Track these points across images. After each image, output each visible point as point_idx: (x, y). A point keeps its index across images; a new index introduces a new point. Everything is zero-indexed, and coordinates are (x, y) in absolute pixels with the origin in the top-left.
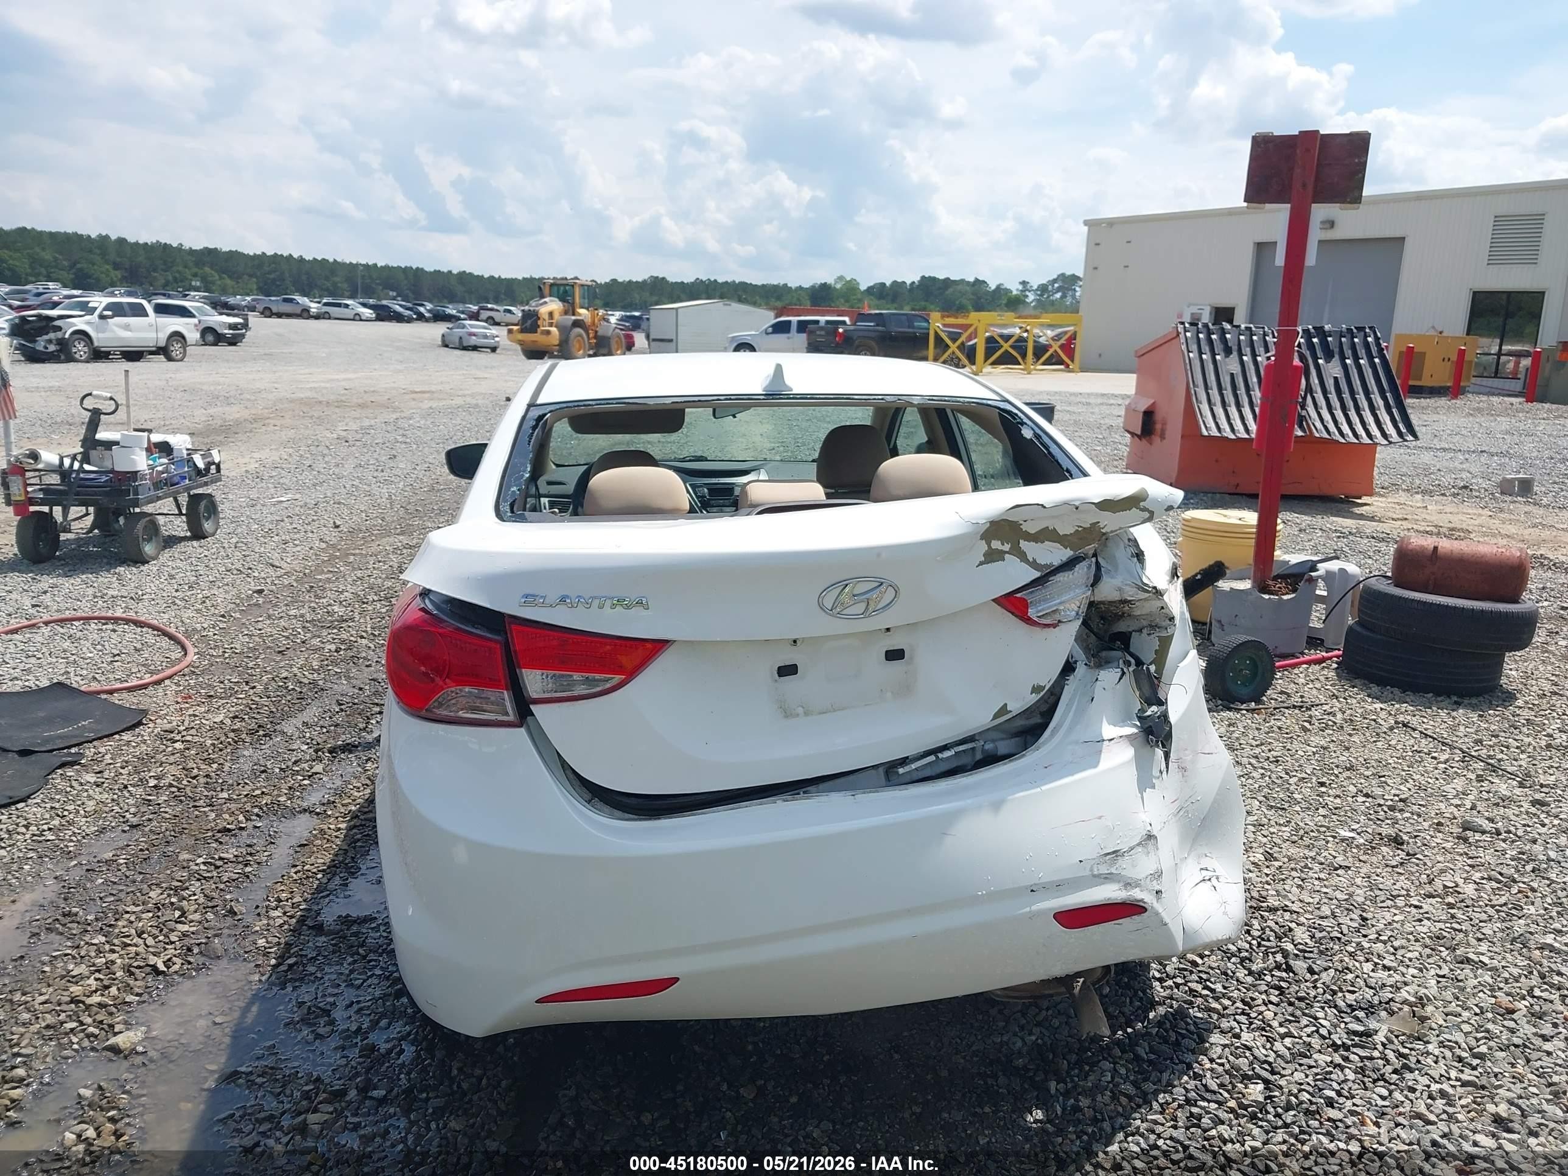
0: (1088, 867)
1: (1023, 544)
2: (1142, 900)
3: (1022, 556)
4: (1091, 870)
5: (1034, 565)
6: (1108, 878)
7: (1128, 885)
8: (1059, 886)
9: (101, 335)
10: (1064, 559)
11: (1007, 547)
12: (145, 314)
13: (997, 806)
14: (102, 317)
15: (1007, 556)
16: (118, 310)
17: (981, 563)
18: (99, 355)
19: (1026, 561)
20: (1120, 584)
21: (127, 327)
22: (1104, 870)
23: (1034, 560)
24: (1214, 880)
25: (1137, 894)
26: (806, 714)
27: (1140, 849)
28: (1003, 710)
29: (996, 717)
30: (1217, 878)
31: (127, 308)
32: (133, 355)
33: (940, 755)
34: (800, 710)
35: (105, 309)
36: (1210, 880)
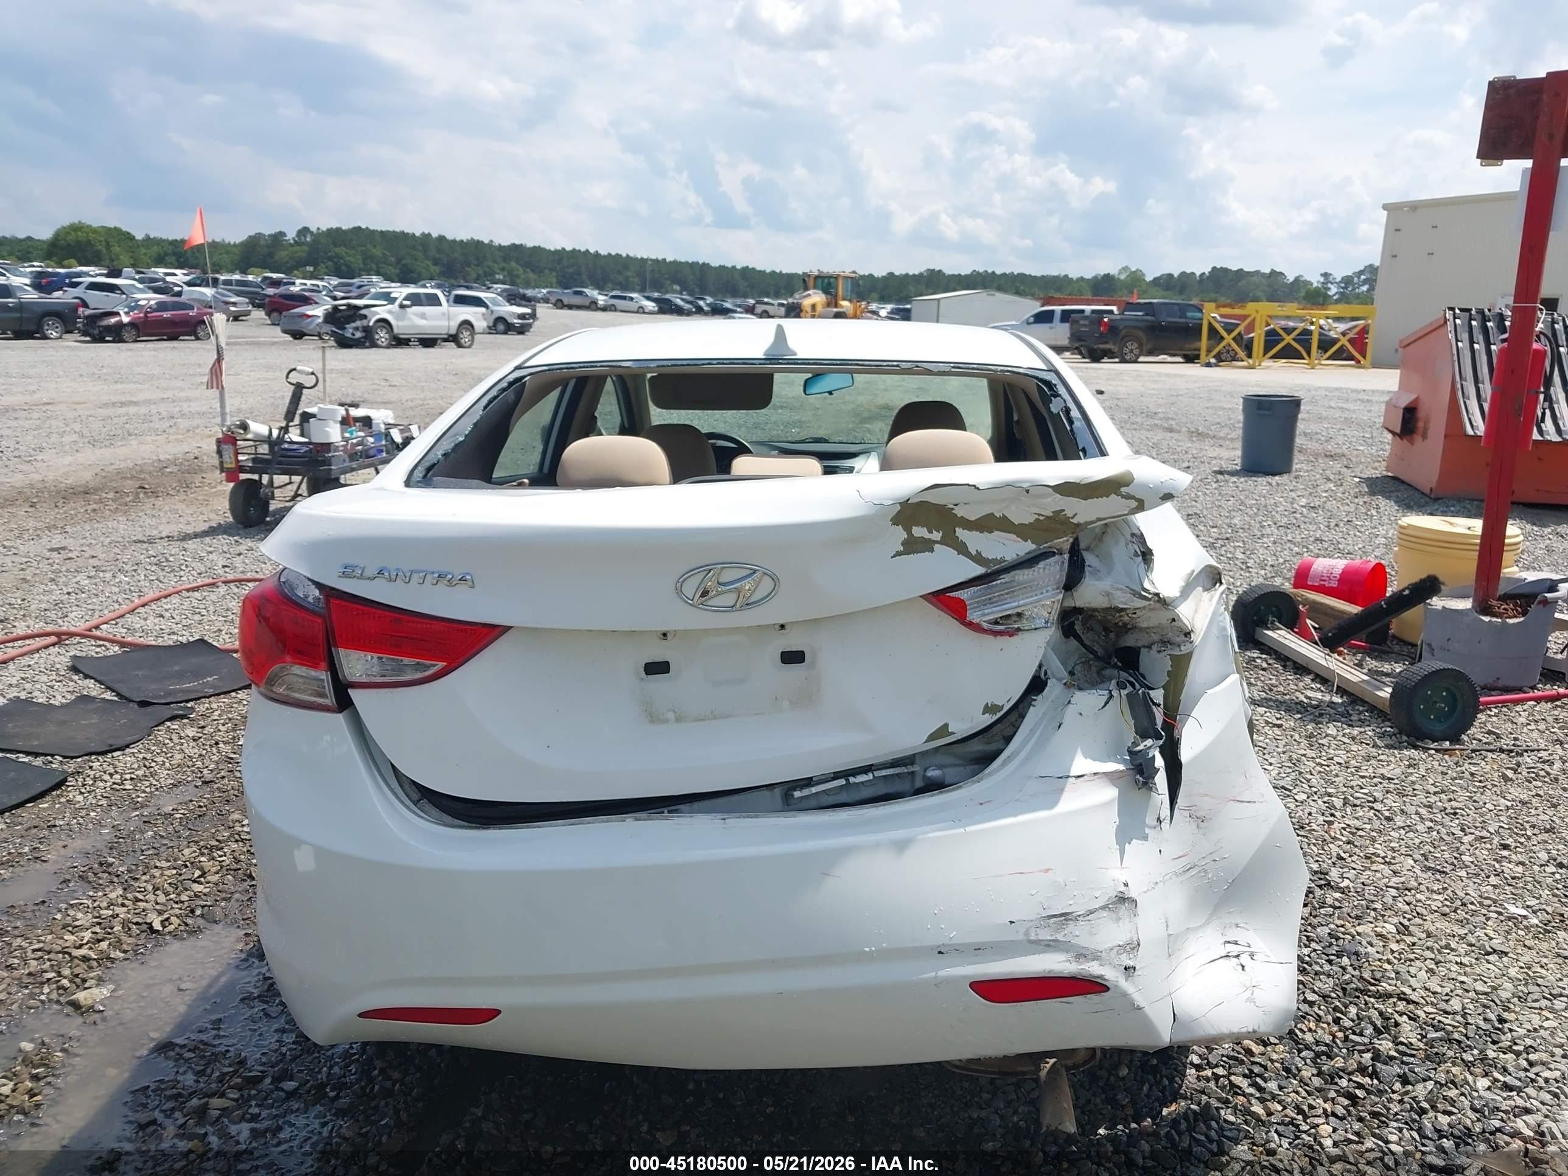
0: (1022, 931)
1: (960, 533)
2: (1101, 977)
3: (961, 549)
4: (1027, 933)
5: (978, 559)
6: (1051, 946)
7: (1082, 955)
8: (979, 950)
9: (400, 323)
10: (1022, 554)
11: (937, 536)
12: (438, 303)
13: (901, 846)
14: (402, 306)
15: (937, 547)
16: (415, 300)
17: (898, 554)
18: (400, 342)
19: (968, 555)
20: (1108, 589)
21: (423, 316)
22: (1045, 935)
23: (979, 553)
24: (1245, 959)
25: (1093, 969)
26: (678, 720)
27: (1105, 913)
28: (943, 731)
29: (932, 737)
30: (1252, 955)
31: (423, 298)
32: (428, 342)
33: (852, 780)
34: (671, 715)
35: (405, 299)
36: (1238, 956)
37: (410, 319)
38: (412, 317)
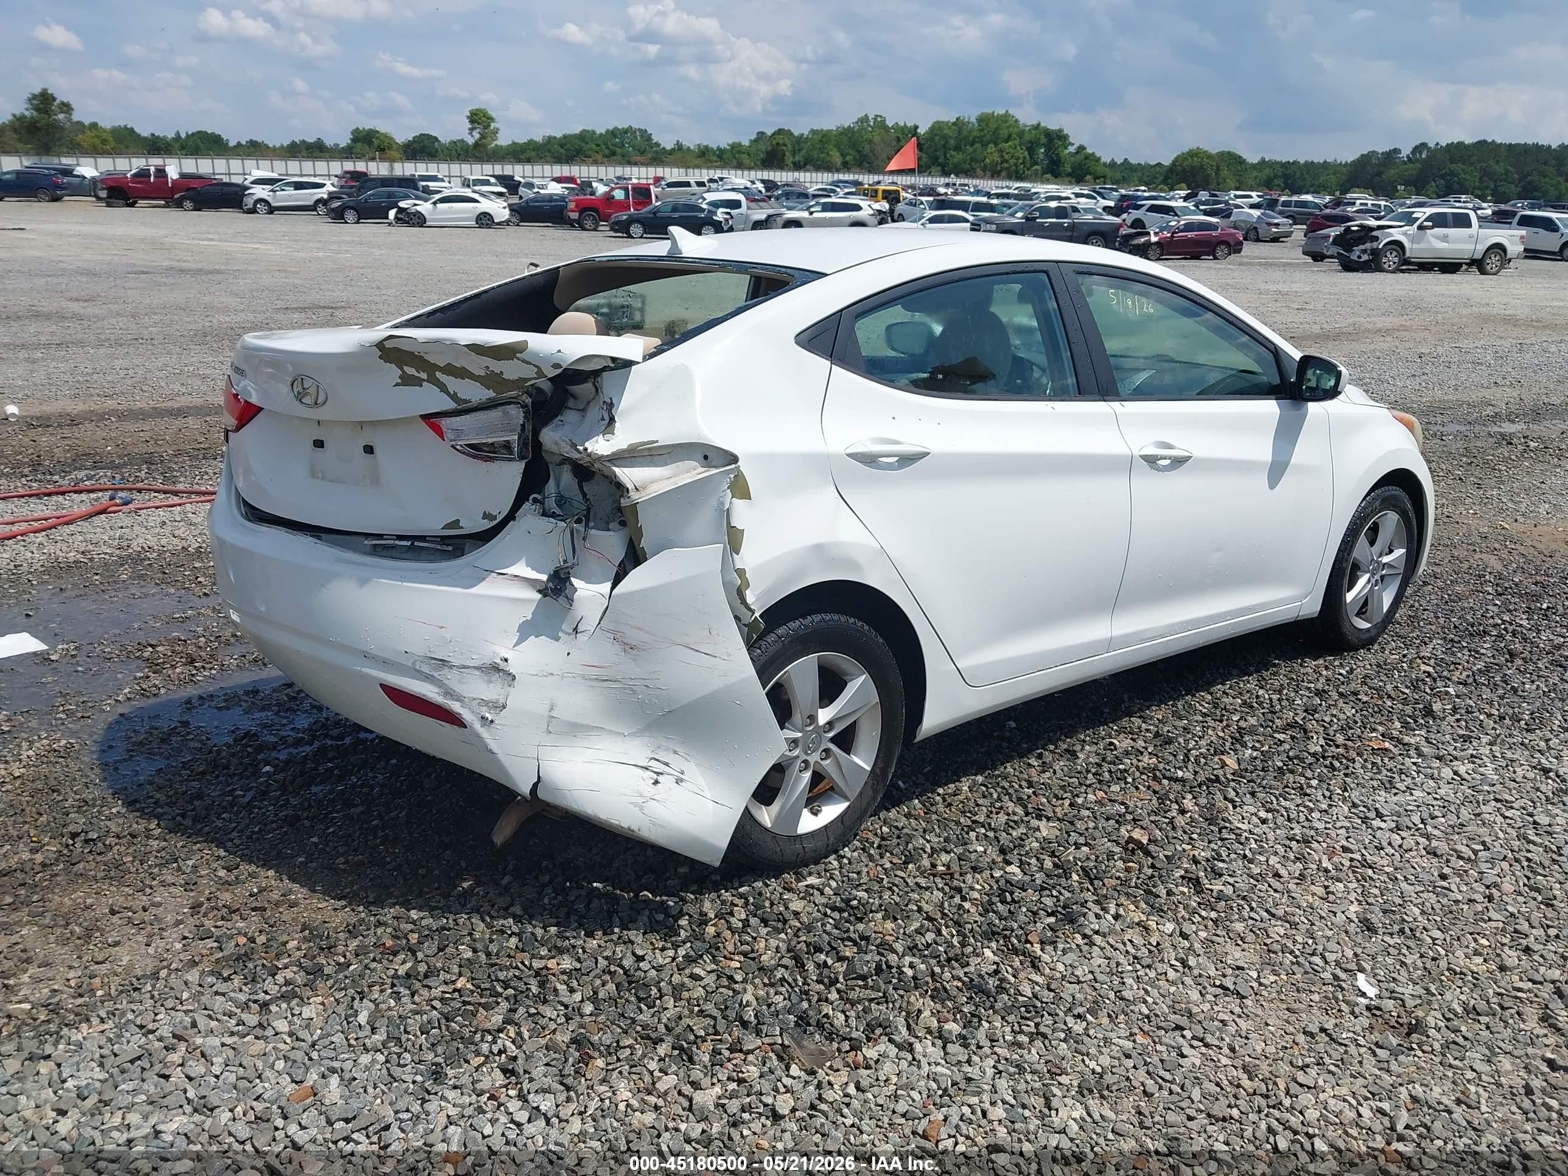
0: (412, 661)
1: (438, 374)
2: (459, 714)
3: (443, 388)
4: (414, 663)
5: (454, 397)
6: (428, 678)
7: (449, 693)
8: (386, 664)
9: (1415, 246)
10: (484, 399)
11: (424, 376)
12: (1469, 225)
14: (1421, 228)
15: (424, 383)
16: (1439, 221)
17: (397, 385)
18: (1412, 266)
19: (448, 393)
20: (557, 439)
21: (1445, 238)
22: (426, 669)
23: (455, 393)
25: (456, 707)
26: (323, 479)
27: (477, 673)
28: (455, 524)
29: (447, 527)
30: (678, 780)
31: (1450, 218)
34: (320, 475)
35: (1426, 220)
36: (658, 774)
37: (1429, 242)
38: (1432, 239)
